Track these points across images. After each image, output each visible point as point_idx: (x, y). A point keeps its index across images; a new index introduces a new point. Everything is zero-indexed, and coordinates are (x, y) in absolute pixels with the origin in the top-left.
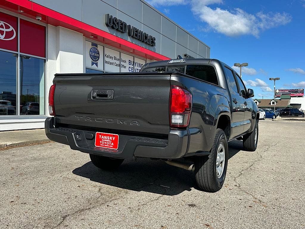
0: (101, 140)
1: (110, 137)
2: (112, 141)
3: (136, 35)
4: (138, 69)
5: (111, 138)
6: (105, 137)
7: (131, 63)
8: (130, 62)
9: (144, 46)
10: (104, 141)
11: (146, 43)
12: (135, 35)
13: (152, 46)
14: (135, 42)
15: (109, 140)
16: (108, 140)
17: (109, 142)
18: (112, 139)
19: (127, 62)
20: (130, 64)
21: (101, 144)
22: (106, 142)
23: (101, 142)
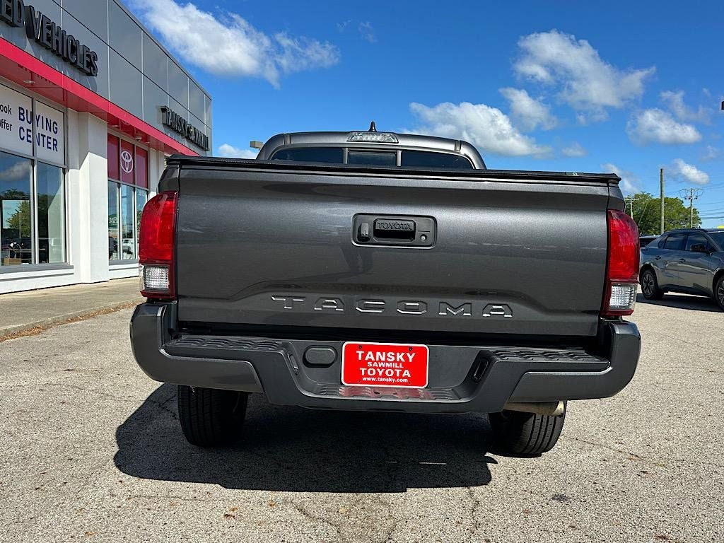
0: (364, 363)
1: (398, 354)
2: (406, 365)
3: (49, 39)
4: (44, 136)
5: (400, 357)
6: (378, 354)
7: (25, 115)
8: (23, 114)
9: (68, 71)
10: (375, 368)
11: (74, 65)
12: (45, 38)
13: (90, 74)
14: (44, 56)
15: (395, 361)
16: (389, 362)
17: (393, 369)
18: (403, 360)
19: (15, 112)
20: (23, 120)
21: (366, 375)
22: (381, 368)
23: (366, 372)
